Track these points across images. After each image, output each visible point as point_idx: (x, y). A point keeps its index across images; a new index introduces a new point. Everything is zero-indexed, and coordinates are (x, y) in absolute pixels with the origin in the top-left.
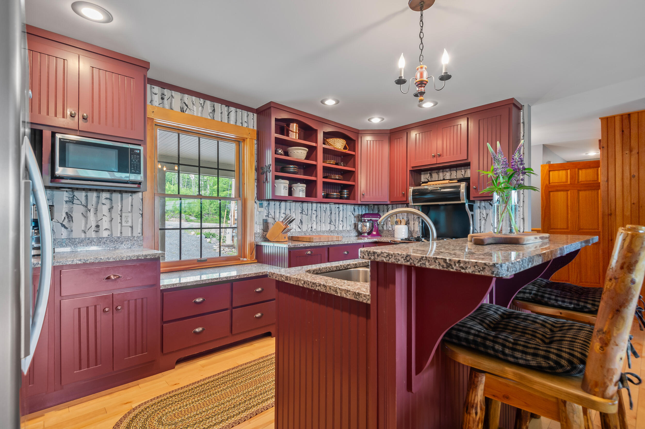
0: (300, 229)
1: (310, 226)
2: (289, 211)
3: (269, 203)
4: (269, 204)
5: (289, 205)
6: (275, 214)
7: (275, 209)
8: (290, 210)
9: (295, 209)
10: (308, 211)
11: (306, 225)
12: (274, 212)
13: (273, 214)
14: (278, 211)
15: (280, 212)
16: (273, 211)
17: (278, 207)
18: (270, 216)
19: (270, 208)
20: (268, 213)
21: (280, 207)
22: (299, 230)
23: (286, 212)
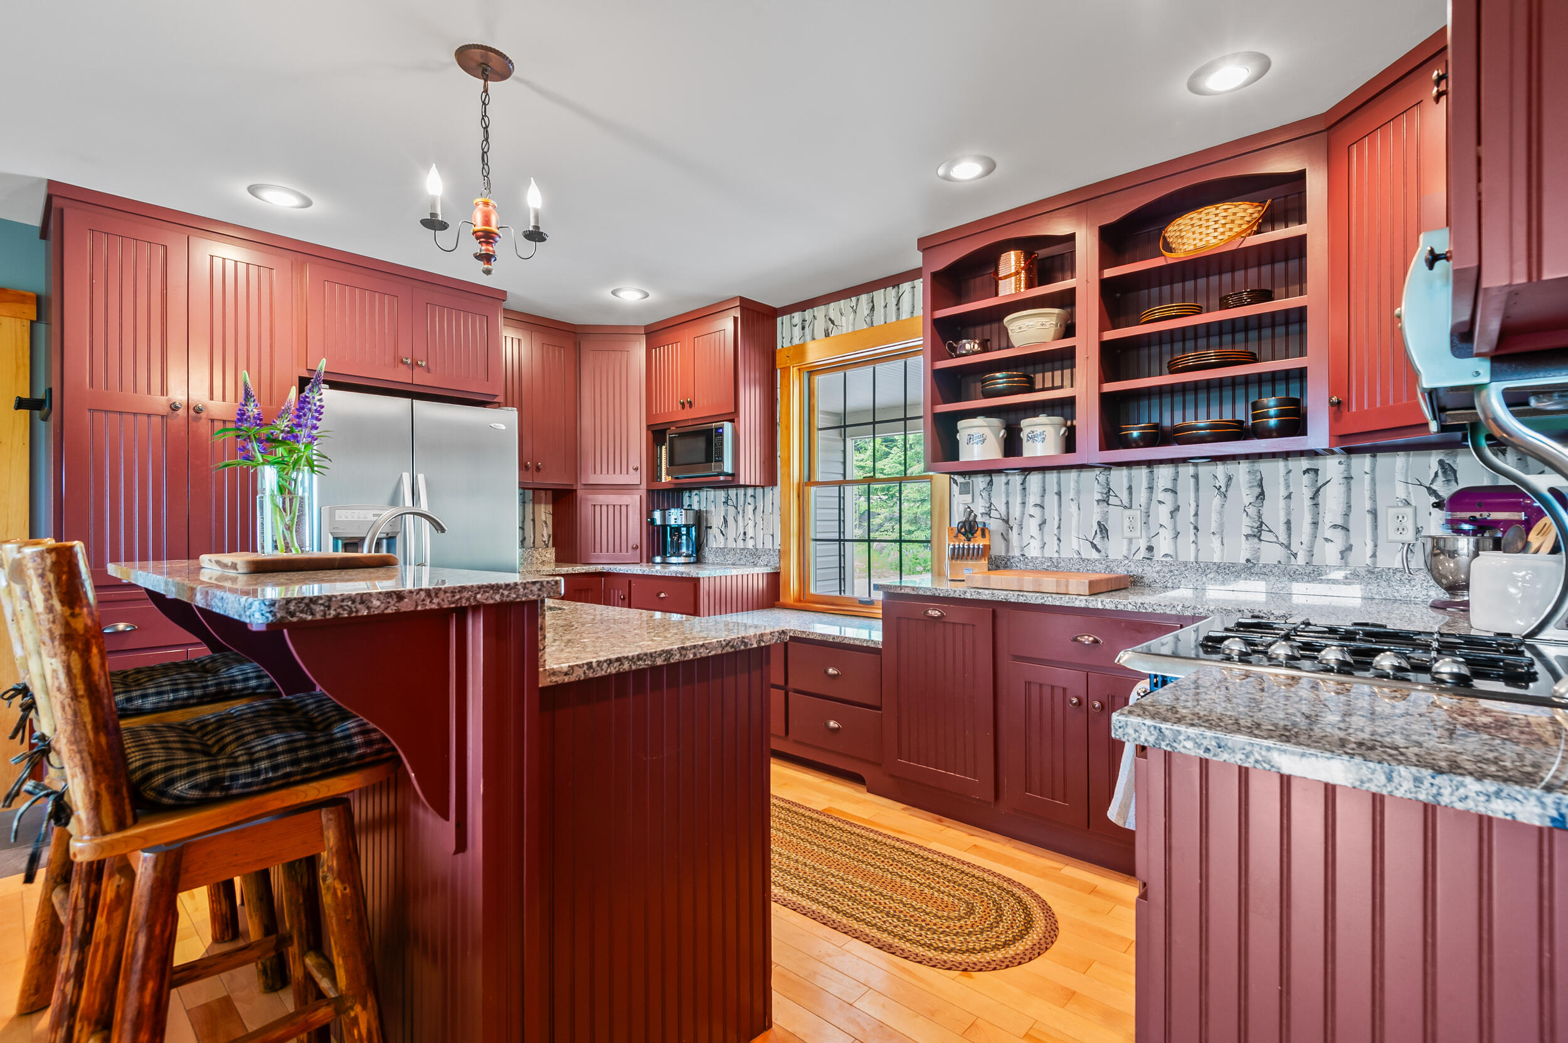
0: (1098, 551)
1: (1143, 544)
2: (1056, 497)
3: (991, 481)
4: (991, 483)
5: (1055, 480)
6: (1008, 508)
7: (1007, 495)
8: (1059, 494)
9: (1078, 492)
10: (1130, 493)
11: (1125, 542)
12: (1007, 503)
13: (1002, 509)
14: (1019, 500)
15: (1024, 503)
16: (1004, 500)
17: (1019, 487)
18: (994, 514)
19: (993, 493)
20: (988, 505)
21: (1024, 489)
22: (1094, 555)
23: (1043, 501)
